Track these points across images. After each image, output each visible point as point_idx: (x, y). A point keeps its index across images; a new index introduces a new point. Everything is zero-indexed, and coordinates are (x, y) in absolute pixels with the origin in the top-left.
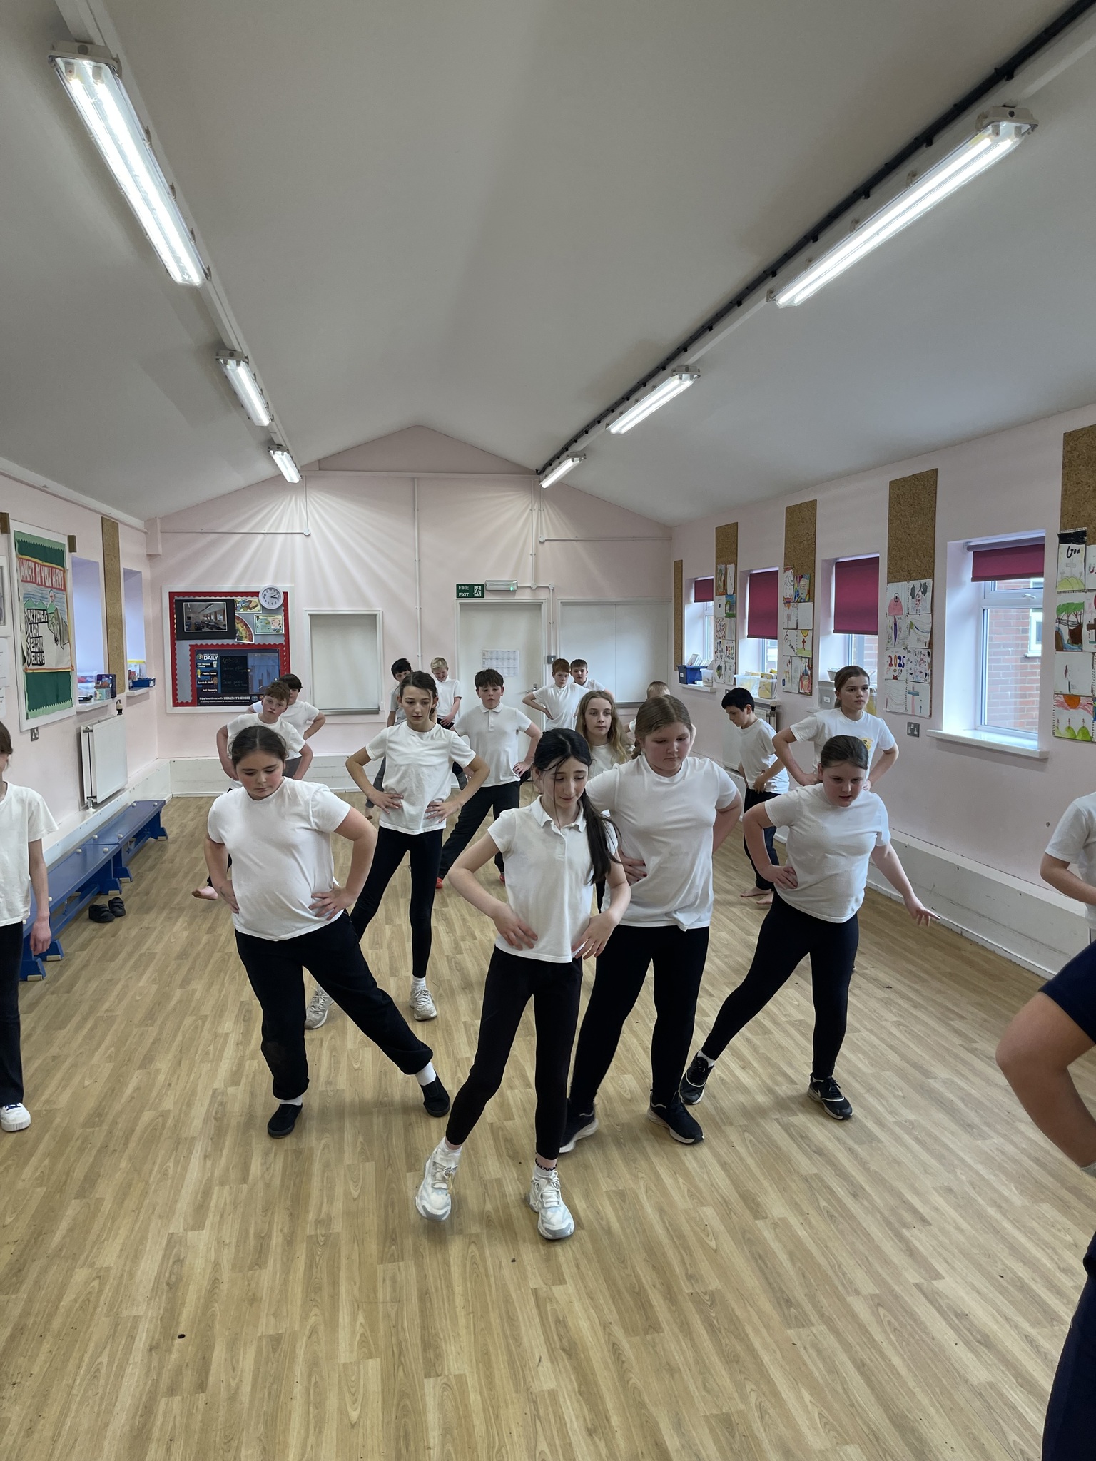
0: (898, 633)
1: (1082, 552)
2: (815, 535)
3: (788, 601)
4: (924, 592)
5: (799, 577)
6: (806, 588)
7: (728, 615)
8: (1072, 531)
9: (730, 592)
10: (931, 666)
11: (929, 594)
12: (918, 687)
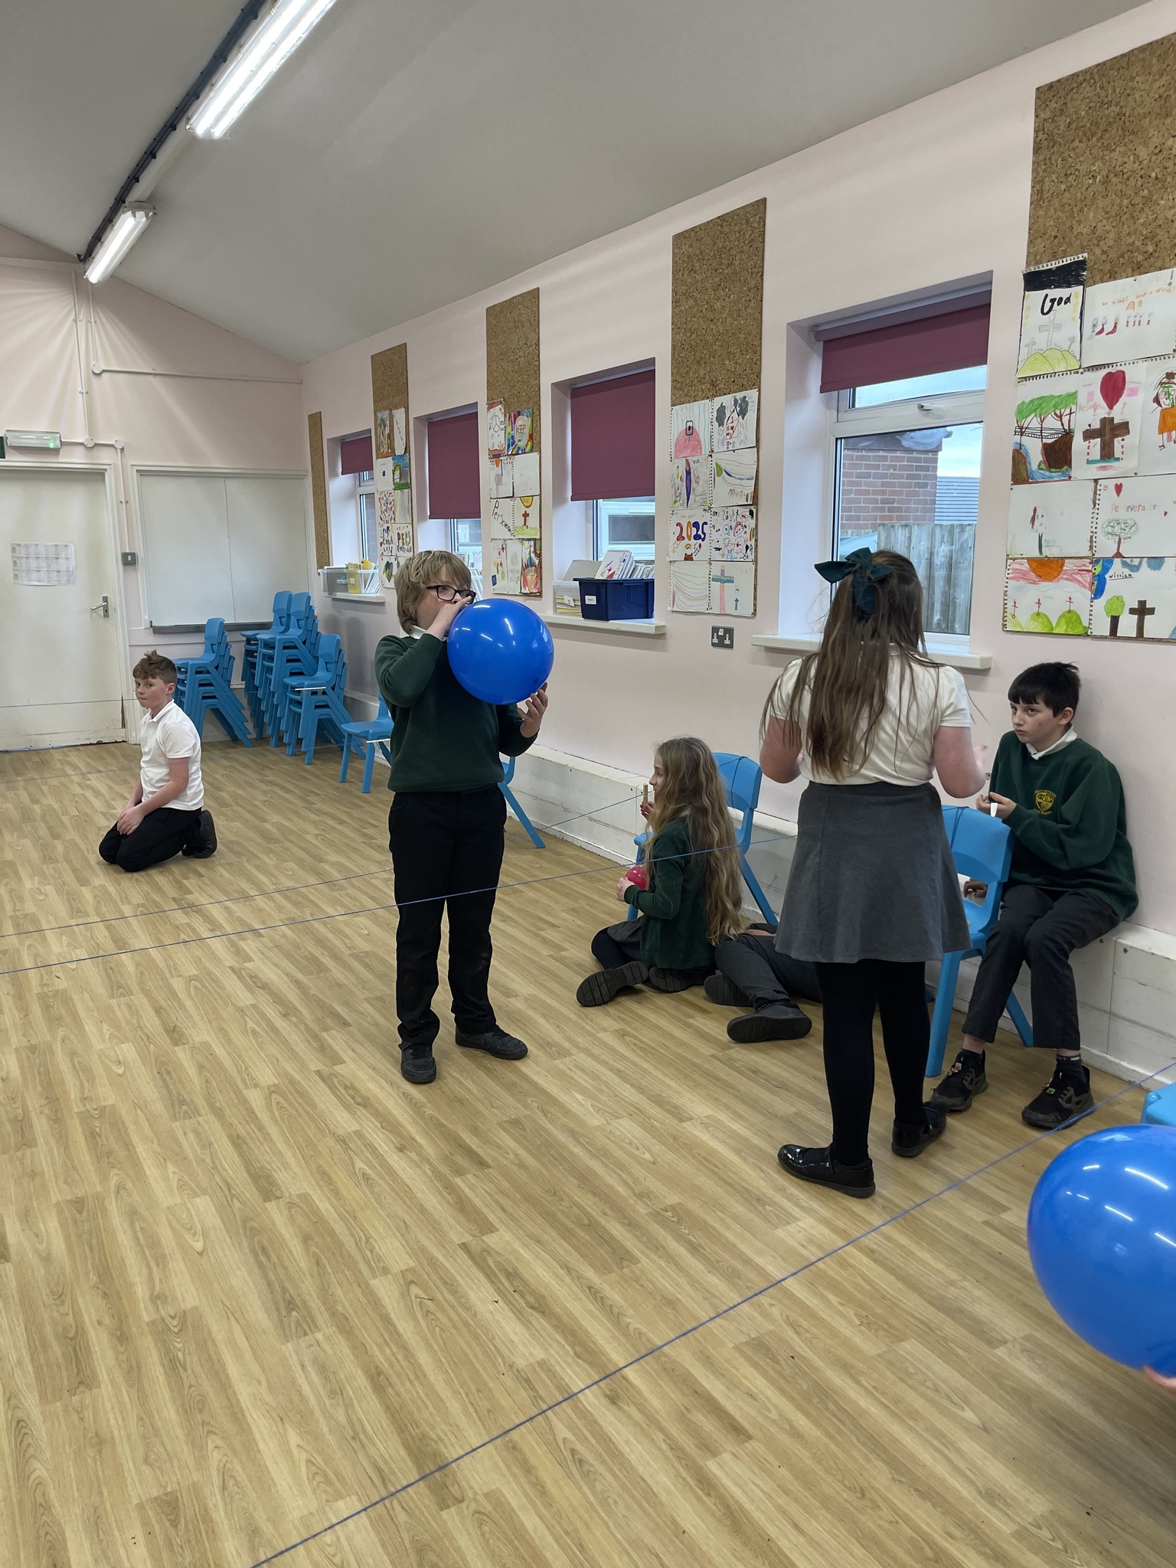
0: (693, 485)
1: (1076, 301)
2: (538, 345)
3: (496, 456)
4: (743, 413)
5: (513, 416)
6: (527, 431)
7: (399, 487)
8: (1053, 265)
9: (399, 450)
10: (755, 533)
11: (751, 414)
12: (730, 570)
